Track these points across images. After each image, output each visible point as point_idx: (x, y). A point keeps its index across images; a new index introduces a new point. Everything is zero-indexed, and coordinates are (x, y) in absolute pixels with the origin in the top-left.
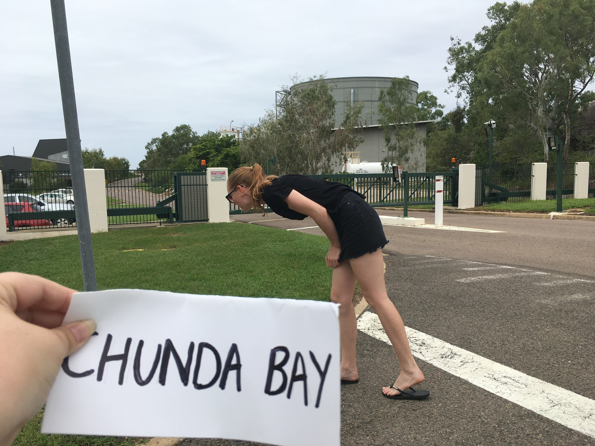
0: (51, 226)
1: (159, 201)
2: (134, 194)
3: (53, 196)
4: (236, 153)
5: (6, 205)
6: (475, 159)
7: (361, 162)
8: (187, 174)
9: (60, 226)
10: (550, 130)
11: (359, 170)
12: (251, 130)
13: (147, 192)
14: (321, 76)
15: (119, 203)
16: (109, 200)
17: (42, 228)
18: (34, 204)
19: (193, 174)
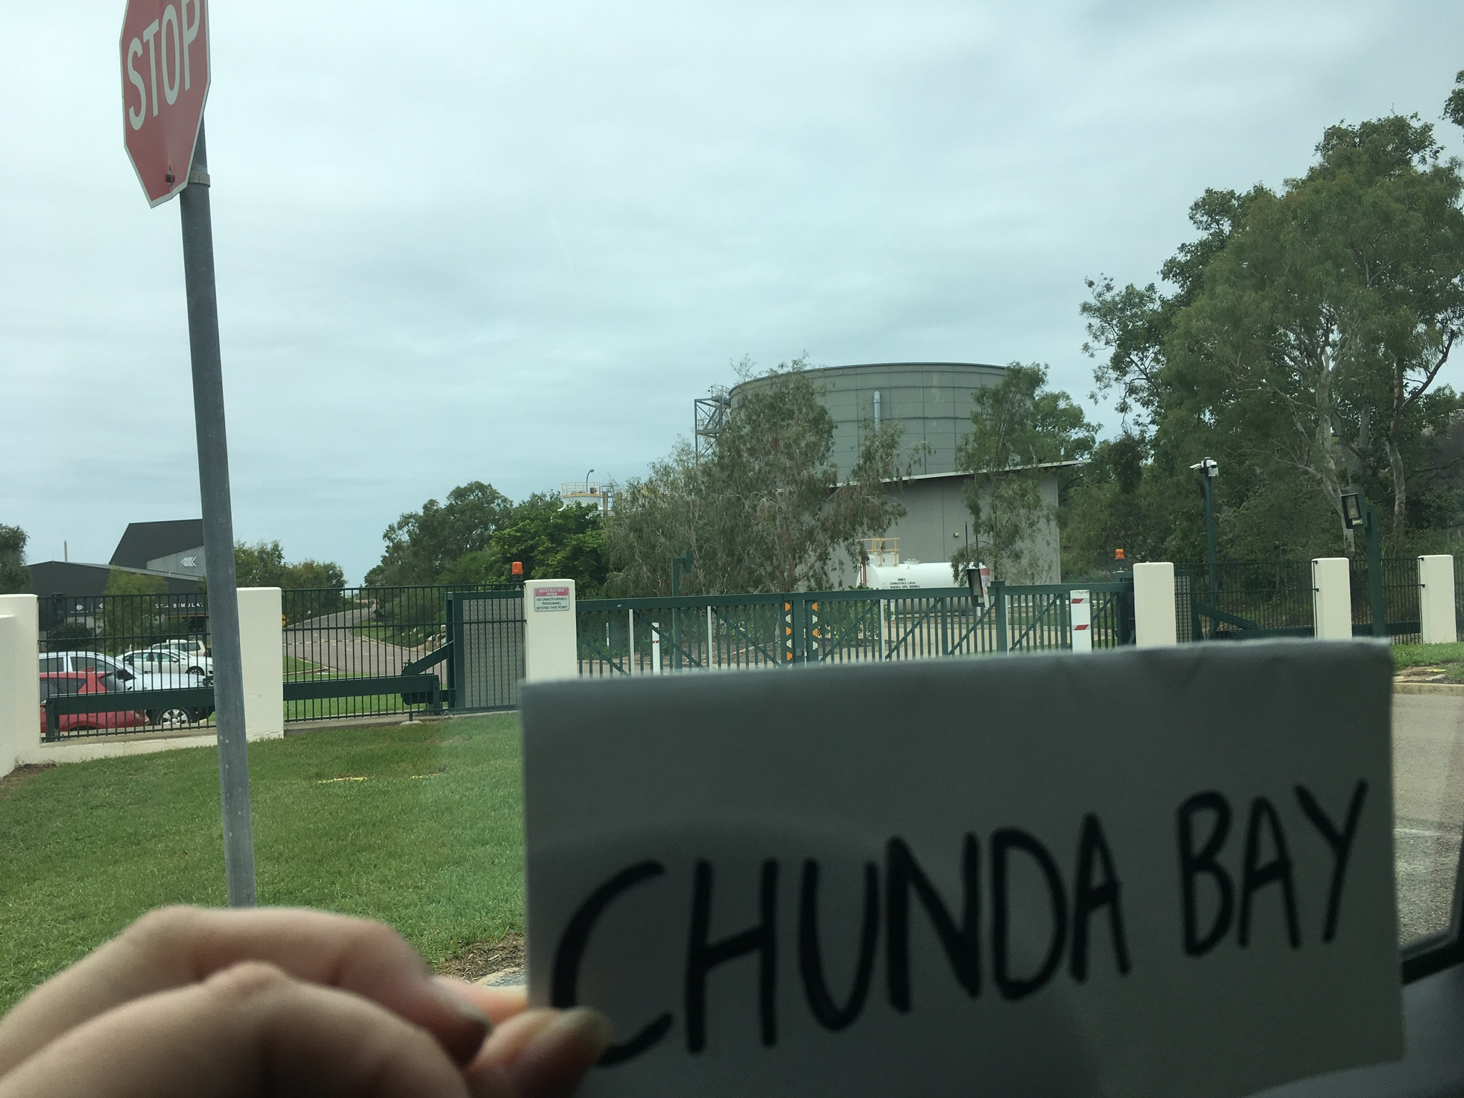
0: (148, 728)
1: (409, 660)
2: (349, 649)
3: (155, 656)
4: (600, 546)
5: (42, 679)
6: (1180, 550)
7: (901, 562)
8: (477, 597)
9: (170, 727)
10: (1356, 480)
11: (897, 581)
12: (635, 491)
13: (382, 645)
14: (795, 362)
15: (313, 672)
16: (289, 664)
17: (126, 733)
18: (110, 674)
19: (492, 596)
